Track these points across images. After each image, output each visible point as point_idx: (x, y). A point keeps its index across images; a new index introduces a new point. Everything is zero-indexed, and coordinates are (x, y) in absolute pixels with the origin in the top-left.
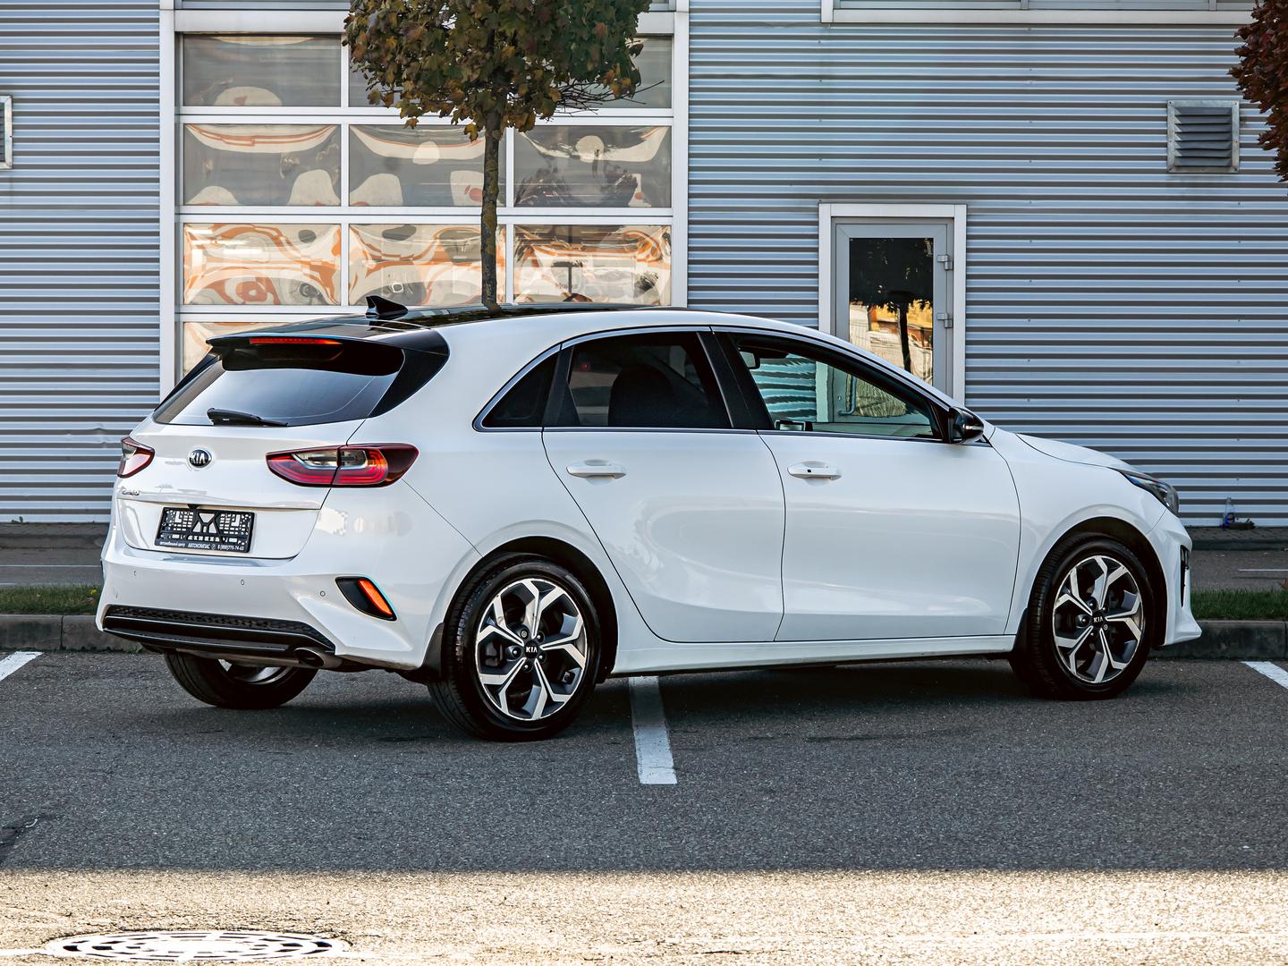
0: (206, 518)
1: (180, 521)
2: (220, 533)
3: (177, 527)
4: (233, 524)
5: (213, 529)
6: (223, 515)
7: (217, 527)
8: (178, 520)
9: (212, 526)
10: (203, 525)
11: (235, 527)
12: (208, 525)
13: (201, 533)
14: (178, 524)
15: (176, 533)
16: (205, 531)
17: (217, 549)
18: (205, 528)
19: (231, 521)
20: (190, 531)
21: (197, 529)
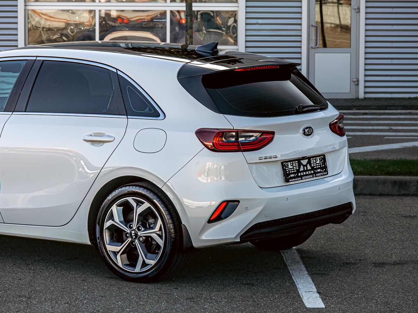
0: (304, 162)
1: (292, 167)
2: (313, 169)
3: (291, 171)
4: (317, 162)
5: (309, 167)
6: (312, 159)
7: (311, 165)
8: (290, 167)
9: (308, 166)
10: (304, 166)
11: (318, 164)
12: (306, 166)
13: (304, 171)
14: (291, 169)
15: (292, 173)
16: (306, 169)
17: (316, 176)
18: (305, 167)
19: (316, 161)
20: (298, 171)
21: (302, 169)
